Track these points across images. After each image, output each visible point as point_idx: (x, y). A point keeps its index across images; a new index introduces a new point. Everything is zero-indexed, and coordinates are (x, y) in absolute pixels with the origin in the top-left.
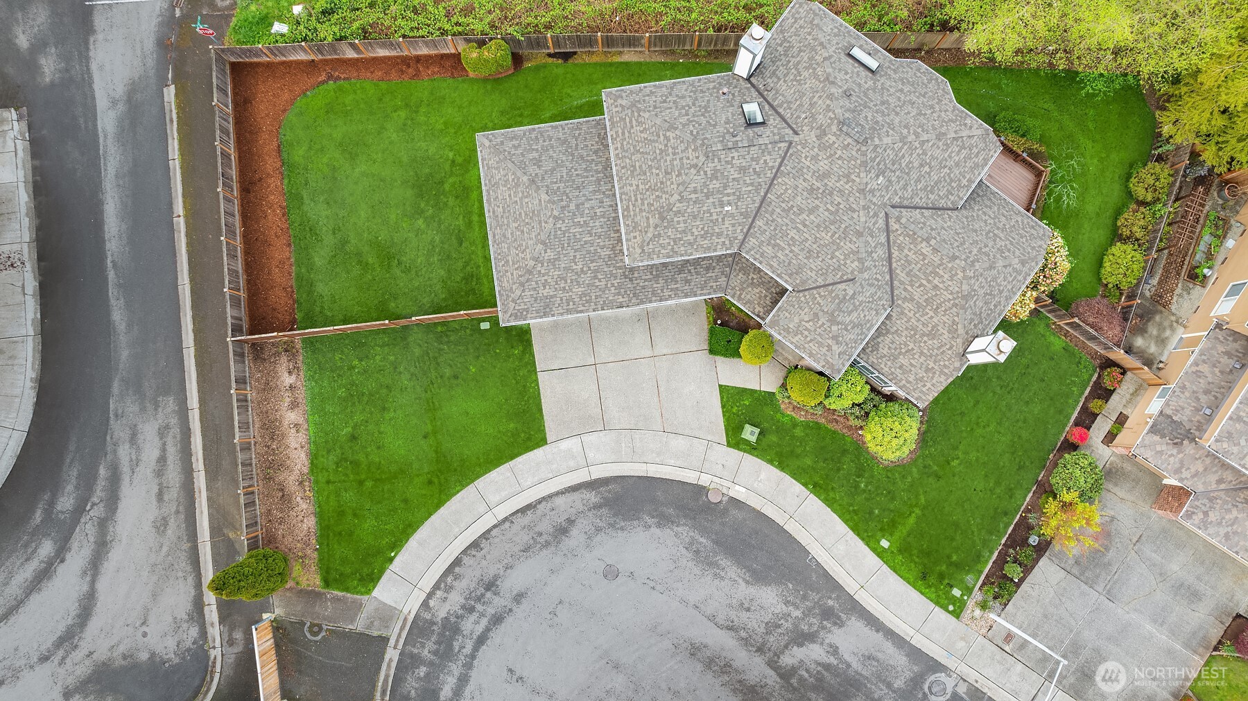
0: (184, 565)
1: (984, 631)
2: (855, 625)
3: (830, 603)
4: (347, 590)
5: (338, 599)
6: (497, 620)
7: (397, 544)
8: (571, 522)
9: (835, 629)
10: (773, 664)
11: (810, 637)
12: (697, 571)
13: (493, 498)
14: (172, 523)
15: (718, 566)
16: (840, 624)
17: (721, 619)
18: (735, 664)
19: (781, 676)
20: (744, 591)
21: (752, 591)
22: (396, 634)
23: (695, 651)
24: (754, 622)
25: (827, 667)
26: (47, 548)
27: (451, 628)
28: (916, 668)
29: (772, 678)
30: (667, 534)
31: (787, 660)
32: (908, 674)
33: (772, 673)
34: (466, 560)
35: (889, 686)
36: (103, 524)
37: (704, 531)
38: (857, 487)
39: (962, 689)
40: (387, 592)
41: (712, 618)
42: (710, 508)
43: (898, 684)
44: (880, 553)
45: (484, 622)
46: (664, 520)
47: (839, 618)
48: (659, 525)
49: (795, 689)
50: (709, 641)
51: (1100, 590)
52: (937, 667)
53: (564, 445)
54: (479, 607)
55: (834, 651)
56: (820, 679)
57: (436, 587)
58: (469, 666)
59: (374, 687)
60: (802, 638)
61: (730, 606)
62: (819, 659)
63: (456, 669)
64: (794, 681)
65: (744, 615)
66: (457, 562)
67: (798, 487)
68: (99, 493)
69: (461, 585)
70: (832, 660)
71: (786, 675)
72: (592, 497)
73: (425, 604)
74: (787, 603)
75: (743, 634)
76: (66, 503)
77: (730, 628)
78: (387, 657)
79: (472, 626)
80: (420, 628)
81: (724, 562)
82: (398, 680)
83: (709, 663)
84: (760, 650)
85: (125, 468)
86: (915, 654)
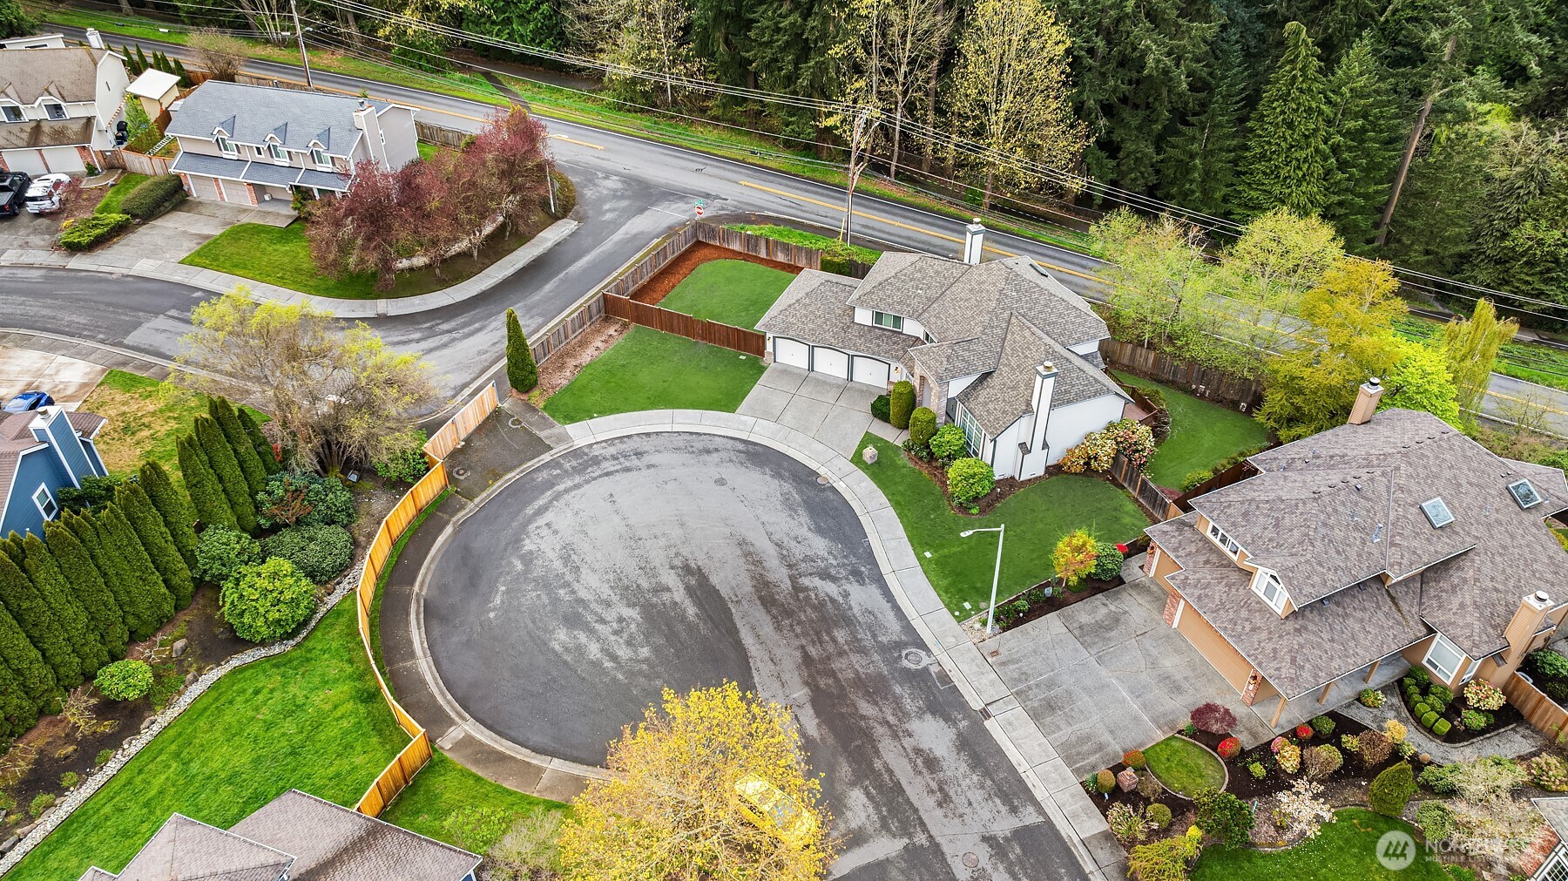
0: (477, 370)
1: (976, 640)
2: (873, 590)
3: (863, 569)
4: (553, 417)
5: (543, 418)
6: (628, 470)
7: (602, 413)
8: (717, 450)
9: (856, 585)
10: (792, 578)
11: (834, 579)
12: (779, 507)
13: (677, 419)
14: (489, 354)
15: (796, 512)
16: (861, 582)
17: (775, 537)
18: (764, 564)
19: (794, 587)
20: (804, 532)
21: (810, 535)
22: (559, 449)
23: (742, 543)
24: (798, 551)
25: (833, 601)
26: (417, 335)
27: (596, 461)
28: (903, 638)
29: (786, 585)
30: (775, 484)
31: (806, 581)
32: (895, 638)
33: (789, 583)
34: (635, 438)
35: (874, 636)
36: (454, 340)
37: (800, 492)
38: (928, 515)
39: (934, 669)
40: (572, 429)
41: (769, 535)
42: (815, 485)
43: (883, 639)
44: (920, 558)
45: (619, 467)
46: (777, 475)
47: (863, 580)
48: (772, 476)
49: (798, 599)
50: (757, 544)
51: (1092, 652)
52: (922, 645)
53: (743, 418)
54: (622, 460)
55: (846, 595)
56: (822, 604)
57: (605, 441)
58: (587, 482)
59: (520, 465)
60: (825, 575)
61: (788, 535)
62: (831, 594)
63: (577, 479)
64: (801, 596)
65: (793, 544)
66: (629, 437)
67: (884, 499)
68: (466, 330)
69: (623, 446)
70: (841, 600)
71: (797, 589)
72: (741, 447)
73: (591, 446)
74: (830, 553)
75: (785, 552)
76: (445, 327)
77: (777, 544)
78: (542, 457)
79: (608, 466)
80: (576, 453)
81: (801, 511)
82: (538, 469)
83: (747, 555)
84: (790, 566)
85: (489, 329)
86: (908, 628)
